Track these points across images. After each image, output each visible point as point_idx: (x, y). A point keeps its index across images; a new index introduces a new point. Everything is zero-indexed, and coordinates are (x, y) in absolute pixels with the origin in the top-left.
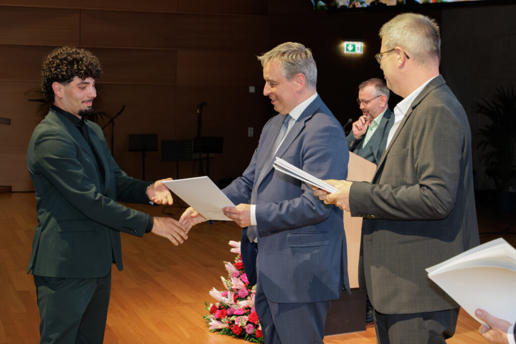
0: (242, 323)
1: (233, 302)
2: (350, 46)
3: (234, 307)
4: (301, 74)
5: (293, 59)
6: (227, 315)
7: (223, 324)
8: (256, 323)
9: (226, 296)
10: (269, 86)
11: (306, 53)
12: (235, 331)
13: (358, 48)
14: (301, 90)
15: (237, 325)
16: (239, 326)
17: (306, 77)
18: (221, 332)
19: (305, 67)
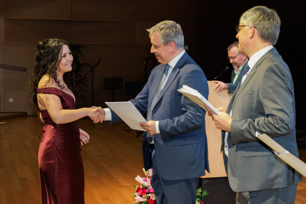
1: (150, 184)
3: (150, 187)
4: (173, 42)
5: (167, 33)
6: (146, 193)
7: (144, 199)
9: (146, 180)
10: (154, 48)
14: (173, 51)
15: (152, 199)
16: (153, 200)
17: (176, 44)
19: (175, 38)
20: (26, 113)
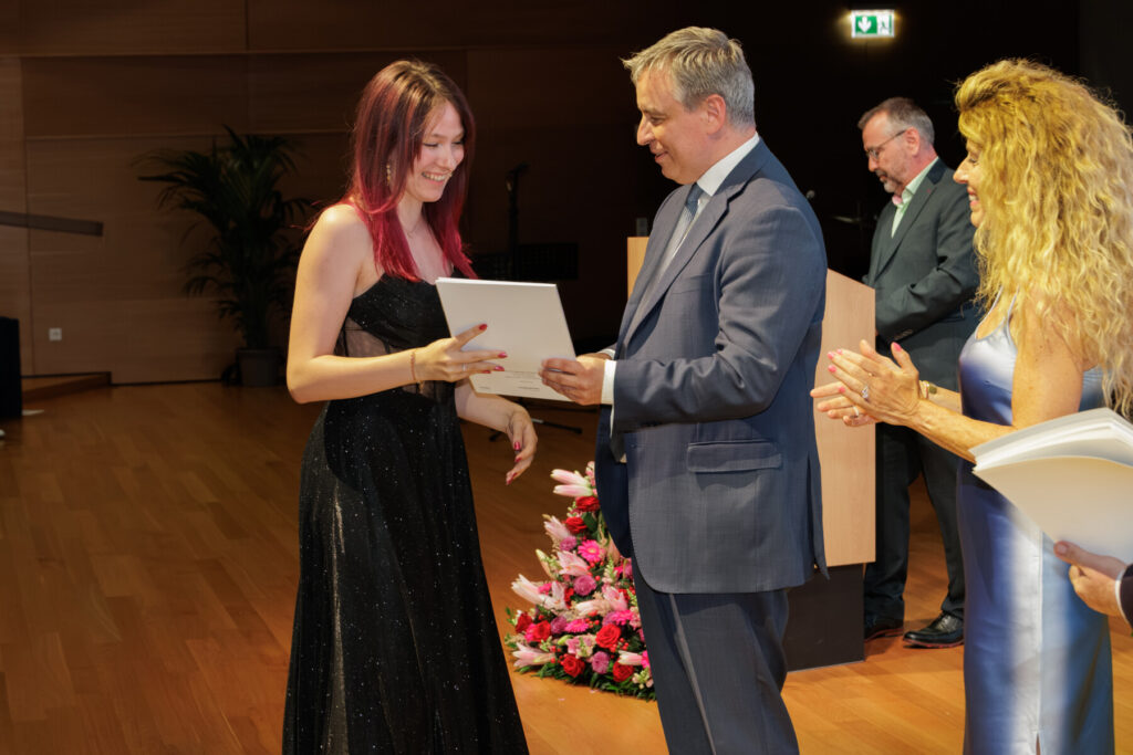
0: (582, 651)
1: (562, 604)
2: (865, 20)
3: (565, 614)
4: (716, 96)
6: (551, 634)
7: (544, 655)
8: (612, 649)
9: (548, 592)
10: (649, 124)
11: (728, 50)
12: (568, 668)
13: (883, 24)
14: (718, 132)
15: (574, 655)
16: (577, 657)
17: (727, 103)
18: (541, 672)
19: (724, 80)
20: (109, 375)
